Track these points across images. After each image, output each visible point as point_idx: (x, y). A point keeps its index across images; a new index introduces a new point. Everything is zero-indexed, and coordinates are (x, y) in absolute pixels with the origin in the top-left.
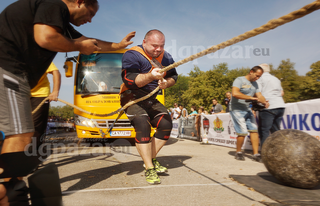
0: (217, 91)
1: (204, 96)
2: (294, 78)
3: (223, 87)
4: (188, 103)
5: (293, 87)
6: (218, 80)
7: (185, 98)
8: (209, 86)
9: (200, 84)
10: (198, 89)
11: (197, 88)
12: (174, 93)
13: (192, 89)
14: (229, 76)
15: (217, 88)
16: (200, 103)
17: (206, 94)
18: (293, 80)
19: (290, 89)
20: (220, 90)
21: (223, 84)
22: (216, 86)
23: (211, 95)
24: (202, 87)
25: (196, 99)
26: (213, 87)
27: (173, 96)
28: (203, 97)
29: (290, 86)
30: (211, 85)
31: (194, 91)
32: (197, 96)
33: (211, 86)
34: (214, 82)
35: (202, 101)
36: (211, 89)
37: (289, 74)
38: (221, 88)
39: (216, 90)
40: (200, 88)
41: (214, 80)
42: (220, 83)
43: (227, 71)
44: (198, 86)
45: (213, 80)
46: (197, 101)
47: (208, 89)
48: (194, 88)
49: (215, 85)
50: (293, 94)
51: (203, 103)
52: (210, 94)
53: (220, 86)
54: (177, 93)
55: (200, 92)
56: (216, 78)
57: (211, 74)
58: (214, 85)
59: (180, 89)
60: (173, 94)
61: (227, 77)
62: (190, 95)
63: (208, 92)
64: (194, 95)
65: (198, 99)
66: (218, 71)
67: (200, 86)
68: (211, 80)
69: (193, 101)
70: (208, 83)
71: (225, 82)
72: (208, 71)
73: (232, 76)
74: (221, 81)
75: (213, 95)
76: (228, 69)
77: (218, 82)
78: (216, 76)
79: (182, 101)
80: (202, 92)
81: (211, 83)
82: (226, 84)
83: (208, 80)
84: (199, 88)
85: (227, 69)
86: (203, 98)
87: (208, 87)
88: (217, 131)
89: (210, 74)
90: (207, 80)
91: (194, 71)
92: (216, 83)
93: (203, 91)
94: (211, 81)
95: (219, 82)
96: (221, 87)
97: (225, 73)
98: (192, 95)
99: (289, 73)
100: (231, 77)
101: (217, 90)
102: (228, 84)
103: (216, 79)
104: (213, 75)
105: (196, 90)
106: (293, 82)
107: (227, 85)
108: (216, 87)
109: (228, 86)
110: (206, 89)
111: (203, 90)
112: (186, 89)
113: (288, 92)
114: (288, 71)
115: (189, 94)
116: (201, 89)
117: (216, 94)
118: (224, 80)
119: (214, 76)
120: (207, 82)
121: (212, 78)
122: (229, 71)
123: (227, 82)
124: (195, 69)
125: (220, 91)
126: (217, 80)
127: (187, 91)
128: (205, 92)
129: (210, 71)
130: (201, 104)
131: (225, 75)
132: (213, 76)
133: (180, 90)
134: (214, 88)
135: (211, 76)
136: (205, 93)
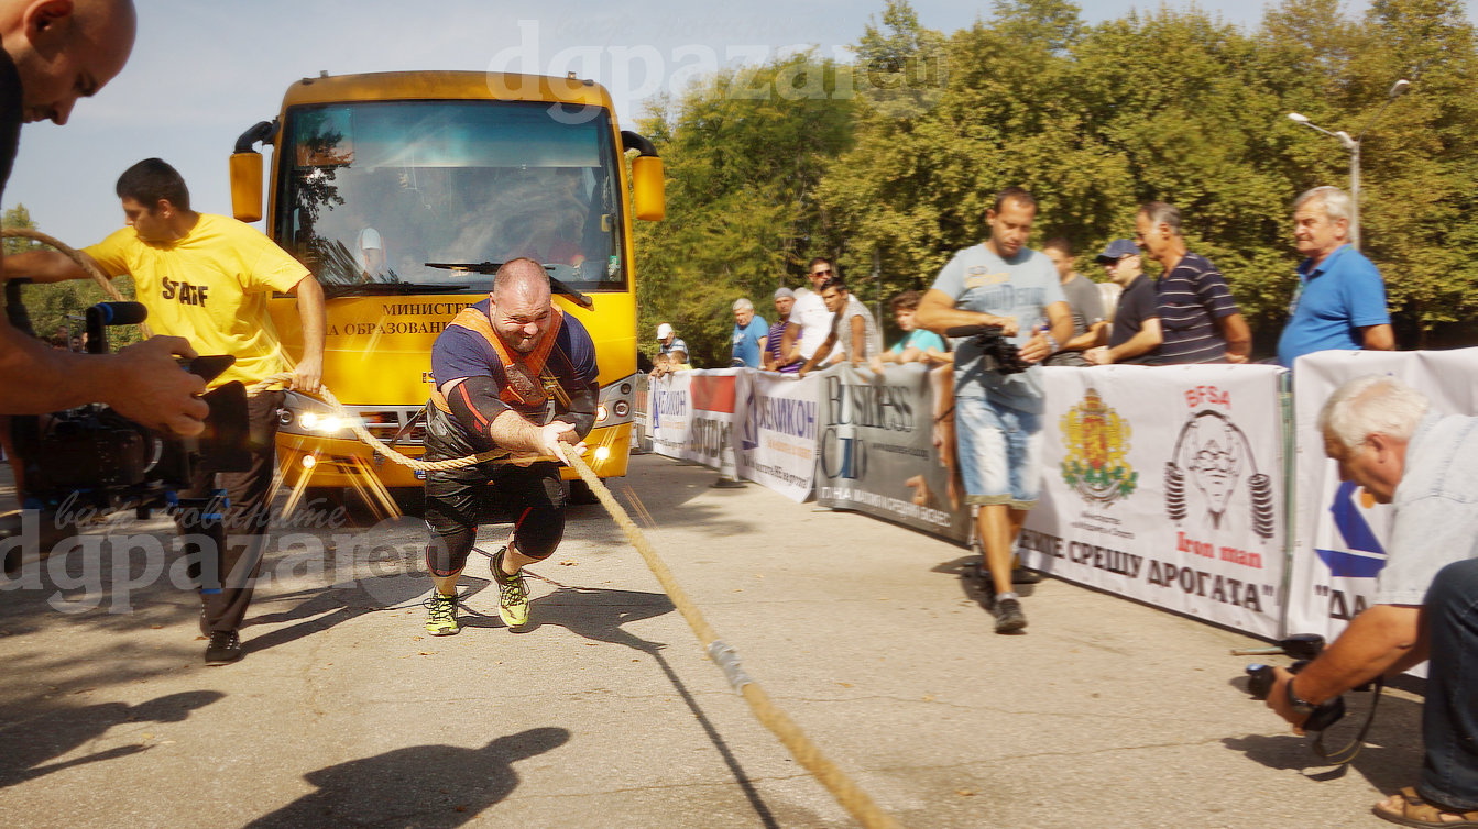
0: (1021, 158)
1: (942, 192)
2: (1462, 76)
3: (1053, 134)
4: (849, 233)
5: (1455, 130)
6: (1026, 87)
7: (833, 201)
8: (974, 128)
9: (922, 111)
10: (913, 144)
11: (905, 136)
12: (768, 168)
13: (874, 146)
14: (1087, 63)
15: (1022, 141)
16: (917, 234)
17: (952, 174)
18: (1457, 89)
19: (1438, 147)
20: (1034, 151)
21: (1053, 113)
22: (1012, 123)
23: (983, 182)
24: (934, 134)
25: (898, 210)
26: (995, 133)
27: (766, 189)
28: (938, 195)
29: (1436, 124)
30: (985, 122)
31: (889, 155)
32: (903, 190)
33: (983, 127)
34: (998, 98)
35: (935, 224)
36: (981, 145)
37: (1435, 52)
38: (1042, 136)
39: (1014, 153)
40: (923, 142)
41: (1003, 88)
42: (1036, 109)
43: (1076, 32)
44: (907, 128)
45: (994, 86)
46: (901, 219)
47: (967, 148)
48: (884, 141)
49: (1009, 118)
50: (1451, 172)
51: (936, 233)
52: (979, 179)
53: (1033, 128)
54: (789, 171)
55: (919, 161)
56: (1009, 75)
57: (980, 51)
58: (999, 120)
59: (803, 141)
60: (765, 178)
61: (1075, 70)
62: (866, 183)
63: (967, 163)
64: (884, 181)
65: (907, 208)
66: (1020, 31)
67: (920, 129)
68: (986, 87)
69: (879, 224)
70: (966, 109)
71: (1065, 100)
72: (962, 32)
73: (1107, 61)
74: (1041, 94)
75: (995, 180)
76: (1081, 17)
77: (1023, 101)
78: (1013, 62)
79: (815, 219)
80: (934, 167)
81: (981, 105)
82: (1071, 111)
83: (969, 91)
84: (916, 137)
85: (1072, 18)
86: (939, 204)
87: (964, 135)
88: (1081, 490)
89: (976, 49)
90: (960, 90)
91: (887, 33)
92: (1015, 106)
93: (936, 158)
94: (984, 92)
95: (1028, 102)
96: (1039, 129)
97: (1063, 47)
98: (872, 180)
99: (1433, 43)
100: (1100, 71)
101: (1016, 148)
102: (1082, 115)
103: (1015, 82)
104: (994, 54)
105: (900, 152)
106: (1457, 100)
107: (1072, 121)
108: (1013, 129)
109: (1081, 127)
110: (958, 146)
111: (941, 149)
112: (837, 143)
113: (1424, 161)
114: (1426, 33)
115: (860, 176)
116: (926, 148)
117: (1015, 175)
118: (1058, 89)
119: (1000, 65)
120: (960, 99)
121: (987, 73)
122: (1087, 30)
123: (1075, 101)
124: (890, 20)
125: (1034, 156)
126: (1016, 88)
127: (846, 158)
128: (952, 167)
129: (977, 32)
130: (925, 240)
131: (1062, 54)
132: (993, 61)
133: (803, 149)
134: (999, 141)
135: (984, 60)
136: (953, 170)
